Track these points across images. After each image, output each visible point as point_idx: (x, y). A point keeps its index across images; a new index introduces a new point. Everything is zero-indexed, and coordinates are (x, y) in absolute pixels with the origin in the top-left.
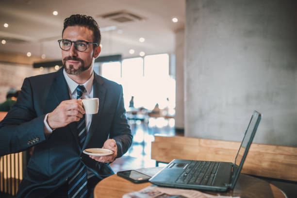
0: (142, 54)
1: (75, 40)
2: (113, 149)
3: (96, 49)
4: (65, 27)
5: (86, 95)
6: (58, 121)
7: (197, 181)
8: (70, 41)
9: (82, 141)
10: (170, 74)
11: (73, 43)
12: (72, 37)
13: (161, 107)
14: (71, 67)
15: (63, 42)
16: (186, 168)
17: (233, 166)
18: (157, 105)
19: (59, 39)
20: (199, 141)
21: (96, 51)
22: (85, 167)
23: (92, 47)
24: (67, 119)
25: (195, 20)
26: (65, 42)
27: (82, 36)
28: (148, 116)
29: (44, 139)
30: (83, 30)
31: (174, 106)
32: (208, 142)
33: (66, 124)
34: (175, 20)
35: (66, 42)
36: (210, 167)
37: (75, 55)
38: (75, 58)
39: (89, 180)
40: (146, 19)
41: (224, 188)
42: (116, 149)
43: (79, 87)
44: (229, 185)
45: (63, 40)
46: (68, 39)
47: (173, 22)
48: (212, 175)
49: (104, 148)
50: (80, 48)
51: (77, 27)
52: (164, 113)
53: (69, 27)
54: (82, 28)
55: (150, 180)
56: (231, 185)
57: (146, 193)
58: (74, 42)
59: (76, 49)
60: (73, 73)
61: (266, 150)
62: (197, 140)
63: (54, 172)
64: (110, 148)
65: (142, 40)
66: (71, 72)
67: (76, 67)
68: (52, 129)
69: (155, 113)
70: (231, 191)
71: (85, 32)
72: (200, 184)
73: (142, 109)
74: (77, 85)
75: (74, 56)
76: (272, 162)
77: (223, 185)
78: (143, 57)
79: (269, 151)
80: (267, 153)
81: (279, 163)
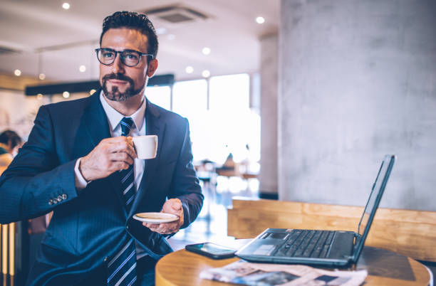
0: (206, 74)
1: (121, 49)
2: (178, 214)
3: (152, 62)
4: (105, 29)
5: (135, 132)
6: (96, 169)
7: (305, 254)
8: (114, 51)
9: (128, 202)
10: (251, 106)
11: (118, 54)
12: (117, 44)
13: (236, 160)
14: (115, 89)
15: (102, 52)
16: (288, 239)
17: (355, 235)
18: (230, 157)
19: (97, 48)
20: (303, 206)
21: (151, 66)
22: (134, 241)
23: (145, 59)
24: (110, 165)
25: (296, 21)
26: (106, 52)
27: (133, 42)
28: (215, 174)
29: (76, 195)
30: (133, 34)
31: (258, 157)
32: (316, 208)
33: (109, 173)
34: (260, 20)
35: (108, 52)
36: (322, 236)
37: (122, 72)
38: (121, 76)
39: (139, 262)
40: (213, 17)
41: (344, 261)
42: (181, 213)
43: (124, 120)
44: (350, 257)
45: (102, 49)
46: (111, 47)
47: (257, 23)
48: (326, 247)
49: (164, 212)
50: (129, 61)
51: (124, 30)
52: (241, 170)
53: (111, 30)
54: (132, 32)
55: (236, 254)
56: (353, 257)
57: (233, 270)
58: (119, 52)
59: (122, 63)
60: (117, 98)
61: (403, 218)
62: (299, 205)
63: (86, 250)
64: (173, 211)
65: (206, 51)
66: (114, 97)
67: (122, 89)
68: (87, 181)
69: (226, 170)
70: (353, 266)
71: (136, 38)
72: (310, 257)
73: (205, 162)
74: (122, 117)
75: (119, 74)
76: (412, 235)
77: (342, 257)
78: (207, 79)
79: (408, 220)
80: (404, 222)
81: (422, 237)
